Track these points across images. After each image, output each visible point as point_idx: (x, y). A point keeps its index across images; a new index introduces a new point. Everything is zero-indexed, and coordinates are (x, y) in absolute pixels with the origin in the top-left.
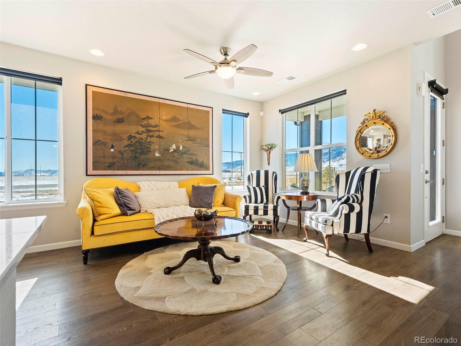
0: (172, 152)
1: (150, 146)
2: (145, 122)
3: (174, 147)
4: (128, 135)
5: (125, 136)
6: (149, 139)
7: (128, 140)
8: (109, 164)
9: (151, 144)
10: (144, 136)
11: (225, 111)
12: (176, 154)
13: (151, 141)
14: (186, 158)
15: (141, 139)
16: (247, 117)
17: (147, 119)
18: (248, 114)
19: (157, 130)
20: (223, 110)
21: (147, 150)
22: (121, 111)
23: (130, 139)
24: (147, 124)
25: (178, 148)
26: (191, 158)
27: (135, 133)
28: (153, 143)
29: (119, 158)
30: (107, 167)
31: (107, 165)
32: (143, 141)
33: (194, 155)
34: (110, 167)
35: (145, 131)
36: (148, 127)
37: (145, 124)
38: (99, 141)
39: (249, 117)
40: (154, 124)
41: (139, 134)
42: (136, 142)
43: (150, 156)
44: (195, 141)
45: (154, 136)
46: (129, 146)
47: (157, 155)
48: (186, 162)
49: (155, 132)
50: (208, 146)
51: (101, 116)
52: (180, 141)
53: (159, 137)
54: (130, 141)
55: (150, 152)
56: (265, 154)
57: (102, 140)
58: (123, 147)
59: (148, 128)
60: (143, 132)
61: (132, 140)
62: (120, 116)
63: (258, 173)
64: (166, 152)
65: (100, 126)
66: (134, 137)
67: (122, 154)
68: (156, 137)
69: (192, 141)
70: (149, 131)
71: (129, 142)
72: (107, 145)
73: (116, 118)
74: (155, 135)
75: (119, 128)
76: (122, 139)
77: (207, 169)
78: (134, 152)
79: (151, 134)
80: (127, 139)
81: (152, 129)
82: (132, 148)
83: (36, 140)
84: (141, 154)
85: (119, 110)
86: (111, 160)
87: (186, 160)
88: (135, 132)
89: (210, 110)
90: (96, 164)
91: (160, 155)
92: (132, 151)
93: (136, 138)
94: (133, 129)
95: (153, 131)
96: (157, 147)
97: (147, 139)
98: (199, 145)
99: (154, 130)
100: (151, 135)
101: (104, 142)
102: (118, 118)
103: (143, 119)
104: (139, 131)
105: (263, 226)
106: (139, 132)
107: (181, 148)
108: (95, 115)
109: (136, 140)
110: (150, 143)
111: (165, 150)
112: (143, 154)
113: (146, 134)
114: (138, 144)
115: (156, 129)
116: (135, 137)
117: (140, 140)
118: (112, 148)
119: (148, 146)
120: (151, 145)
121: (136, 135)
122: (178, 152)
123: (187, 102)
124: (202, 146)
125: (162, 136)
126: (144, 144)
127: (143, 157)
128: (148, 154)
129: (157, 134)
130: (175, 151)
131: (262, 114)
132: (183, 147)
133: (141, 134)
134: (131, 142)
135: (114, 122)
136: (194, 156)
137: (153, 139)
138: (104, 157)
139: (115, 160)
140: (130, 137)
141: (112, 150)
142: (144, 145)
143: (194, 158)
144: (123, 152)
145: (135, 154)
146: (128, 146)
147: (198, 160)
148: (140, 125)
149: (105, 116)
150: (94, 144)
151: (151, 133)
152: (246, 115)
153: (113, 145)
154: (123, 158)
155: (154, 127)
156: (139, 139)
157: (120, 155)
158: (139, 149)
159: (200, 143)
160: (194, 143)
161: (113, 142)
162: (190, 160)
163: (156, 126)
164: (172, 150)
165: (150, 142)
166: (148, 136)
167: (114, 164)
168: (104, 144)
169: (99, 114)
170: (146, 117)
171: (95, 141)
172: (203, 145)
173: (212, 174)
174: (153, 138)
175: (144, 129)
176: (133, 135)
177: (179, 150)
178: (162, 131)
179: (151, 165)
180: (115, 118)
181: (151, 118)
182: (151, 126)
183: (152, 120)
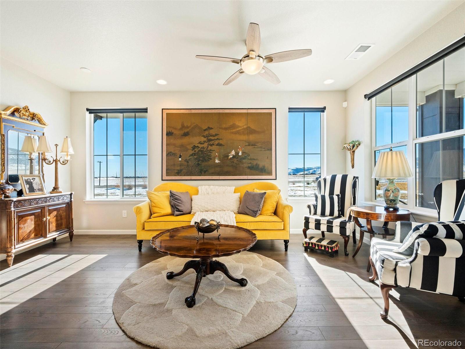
1: (211, 154)
2: (207, 132)
3: (233, 153)
4: (192, 146)
5: (190, 147)
6: (210, 148)
7: (192, 150)
8: (177, 171)
10: (205, 145)
11: (291, 110)
12: (235, 160)
14: (246, 163)
15: (203, 148)
16: (323, 111)
17: (208, 130)
18: (325, 108)
19: (218, 139)
20: (289, 108)
21: (208, 157)
22: (187, 126)
23: (194, 149)
24: (208, 134)
25: (237, 153)
26: (250, 163)
27: (198, 144)
28: (213, 151)
29: (185, 166)
30: (176, 173)
31: (176, 171)
32: (205, 150)
33: (254, 159)
34: (179, 173)
35: (207, 141)
37: (206, 134)
38: (171, 152)
39: (326, 111)
40: (214, 134)
41: (201, 144)
42: (199, 151)
43: (210, 162)
44: (256, 145)
46: (193, 155)
47: (217, 161)
48: (246, 167)
49: (215, 140)
50: (271, 149)
51: (172, 132)
52: (240, 147)
53: (218, 145)
54: (194, 150)
55: (211, 159)
56: (349, 153)
57: (173, 152)
58: (188, 156)
59: (209, 138)
60: (205, 142)
61: (196, 150)
62: (186, 130)
63: (333, 178)
64: (226, 158)
65: (172, 140)
66: (197, 146)
67: (188, 162)
68: (217, 145)
69: (252, 145)
70: (209, 140)
71: (193, 152)
72: (176, 156)
73: (183, 132)
74: (215, 143)
75: (185, 140)
76: (187, 150)
77: (270, 173)
78: (197, 160)
79: (212, 143)
80: (192, 149)
81: (212, 138)
82: (195, 157)
83: (135, 155)
84: (203, 161)
85: (185, 125)
86: (179, 168)
87: (245, 165)
88: (198, 143)
89: (273, 111)
90: (168, 171)
91: (220, 162)
92: (196, 159)
93: (199, 147)
94: (196, 140)
95: (213, 140)
96: (217, 154)
97: (208, 147)
98: (260, 149)
99: (214, 139)
100: (211, 143)
101: (174, 153)
102: (184, 132)
103: (205, 130)
104: (201, 141)
105: (322, 246)
106: (201, 142)
107: (240, 154)
108: (168, 132)
109: (199, 149)
111: (224, 156)
112: (205, 161)
113: (207, 143)
114: (200, 153)
115: (216, 138)
116: (198, 147)
117: (202, 149)
118: (180, 157)
119: (209, 154)
120: (211, 153)
121: (199, 145)
122: (237, 158)
123: (247, 108)
124: (263, 150)
125: (221, 144)
126: (205, 152)
127: (204, 164)
128: (209, 161)
129: (217, 142)
130: (234, 157)
131: (345, 104)
132: (243, 153)
133: (203, 144)
134: (195, 151)
135: (182, 135)
136: (254, 161)
137: (214, 148)
138: (174, 165)
139: (182, 167)
140: (194, 147)
141: (180, 159)
142: (205, 153)
143: (255, 163)
144: (188, 160)
145: (198, 161)
146: (192, 155)
147: (259, 165)
148: (202, 136)
149: (175, 132)
150: (167, 155)
152: (323, 110)
153: (180, 155)
154: (188, 165)
155: (214, 136)
156: (201, 148)
157: (186, 163)
158: (201, 157)
159: (261, 147)
160: (254, 147)
161: (181, 152)
162: (250, 165)
163: (216, 135)
164: (231, 156)
165: (211, 150)
166: (209, 145)
167: (181, 170)
168: (174, 154)
169: (171, 131)
170: (207, 128)
171: (168, 153)
172: (264, 149)
173: (275, 179)
174: (213, 146)
175: (205, 139)
176: (196, 145)
177: (238, 155)
178: (221, 139)
179: (211, 171)
180: (182, 132)
181: (212, 128)
182: (211, 136)
183: (212, 130)
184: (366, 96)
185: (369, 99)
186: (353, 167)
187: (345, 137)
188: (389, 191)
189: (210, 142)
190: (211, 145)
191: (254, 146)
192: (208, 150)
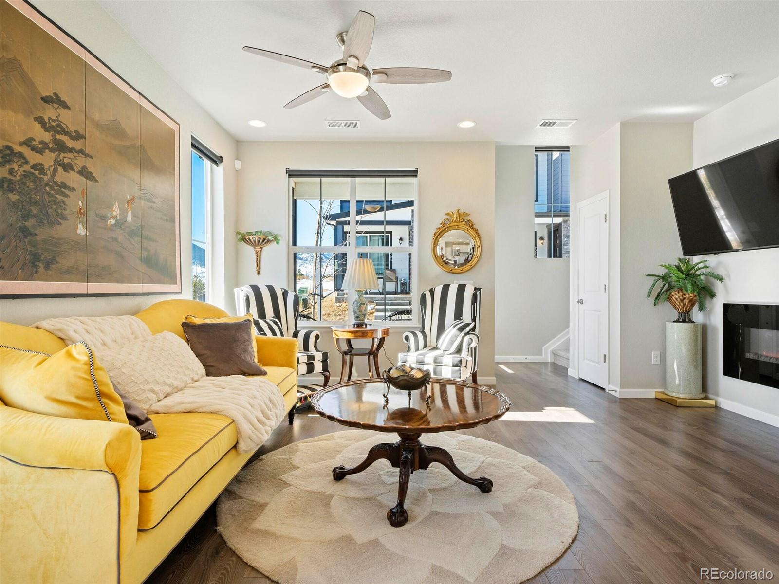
0: (112, 226)
1: (64, 199)
2: (50, 113)
3: (116, 211)
6: (61, 176)
7: (2, 164)
9: (67, 192)
10: (47, 160)
12: (120, 235)
13: (68, 184)
14: (138, 248)
15: (41, 168)
16: (218, 164)
17: (55, 105)
18: (221, 159)
19: (81, 151)
20: (192, 137)
21: (55, 210)
23: (8, 162)
24: (54, 121)
26: (146, 249)
27: (21, 144)
28: (70, 189)
32: (45, 178)
33: (153, 241)
35: (51, 146)
36: (59, 133)
37: (49, 118)
39: (221, 165)
40: (72, 129)
41: (34, 149)
42: (27, 175)
43: (61, 231)
44: (154, 203)
45: (73, 170)
46: (5, 185)
47: (81, 230)
48: (139, 258)
49: (76, 154)
50: (174, 222)
52: (128, 197)
53: (85, 173)
54: (8, 167)
55: (65, 219)
59: (58, 137)
60: (45, 145)
61: (14, 166)
63: (257, 290)
66: (20, 155)
68: (80, 173)
69: (148, 200)
70: (61, 147)
71: (5, 172)
74: (76, 164)
77: (173, 281)
78: (20, 214)
79: (66, 157)
81: (70, 143)
82: (13, 196)
84: (40, 222)
87: (139, 253)
88: (23, 140)
89: (175, 128)
91: (88, 234)
92: (15, 206)
93: (26, 162)
95: (71, 150)
96: (80, 203)
97: (55, 171)
98: (158, 215)
99: (73, 149)
100: (66, 161)
103: (46, 100)
104: (34, 140)
106: (34, 143)
107: (129, 219)
109: (26, 168)
110: (62, 189)
111: (97, 216)
112: (46, 225)
113: (53, 155)
114: (31, 185)
115: (77, 145)
116: (24, 158)
117: (37, 173)
120: (66, 196)
121: (26, 152)
122: (125, 229)
123: (139, 90)
124: (163, 217)
125: (90, 173)
126: (48, 189)
127: (42, 233)
128: (60, 224)
129: (79, 162)
130: (118, 224)
131: (238, 165)
132: (134, 216)
133: (40, 152)
134: (11, 172)
136: (151, 243)
137: (73, 179)
140: (8, 155)
142: (47, 193)
143: (152, 248)
145: (25, 218)
147: (158, 256)
148: (36, 120)
151: (66, 155)
152: (217, 160)
155: (74, 138)
156: (34, 167)
158: (34, 204)
159: (160, 211)
160: (151, 208)
162: (145, 254)
163: (78, 136)
164: (112, 221)
165: (63, 185)
166: (59, 163)
170: (51, 95)
172: (165, 215)
173: (180, 291)
174: (71, 172)
175: (47, 137)
176: (17, 148)
177: (126, 221)
178: (91, 157)
179: (65, 262)
181: (65, 105)
182: (67, 134)
183: (66, 111)
184: (288, 171)
185: (290, 176)
186: (259, 273)
187: (237, 222)
189: (62, 155)
190: (68, 167)
191: (150, 204)
192: (55, 183)
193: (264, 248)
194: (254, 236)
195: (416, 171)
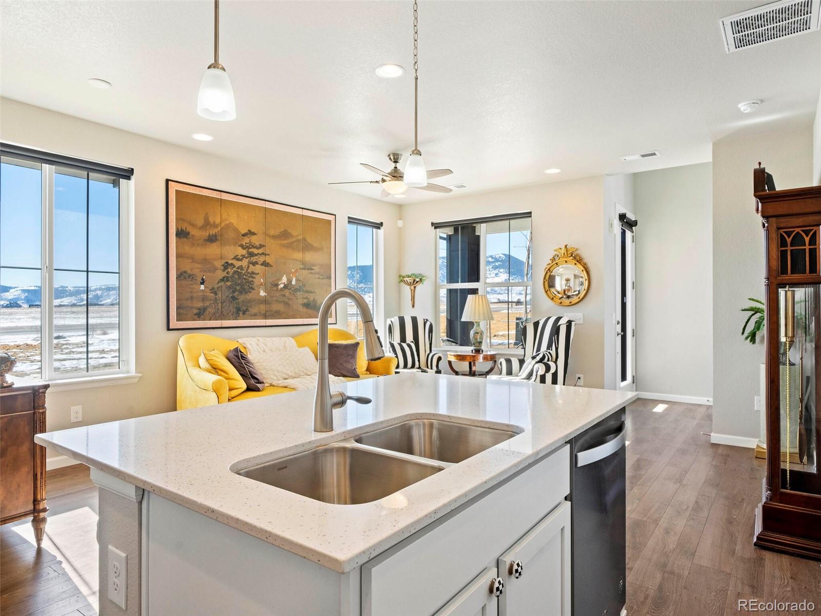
0: (282, 288)
1: (253, 279)
2: (246, 240)
3: (284, 280)
4: (223, 262)
5: (219, 264)
6: (251, 268)
7: (224, 271)
8: (198, 311)
9: (254, 276)
10: (244, 263)
11: (352, 220)
12: (287, 293)
13: (255, 272)
14: (300, 299)
15: (241, 268)
16: (379, 228)
17: (249, 236)
18: (381, 224)
19: (263, 254)
20: (349, 218)
21: (249, 286)
22: (214, 222)
23: (227, 269)
24: (248, 243)
25: (290, 281)
26: (306, 298)
27: (232, 259)
28: (256, 274)
29: (211, 300)
30: (195, 314)
31: (195, 311)
32: (243, 272)
33: (312, 293)
34: (200, 314)
35: (246, 256)
36: (250, 248)
37: (246, 243)
38: (185, 272)
39: (382, 228)
40: (257, 244)
41: (238, 260)
42: (235, 272)
43: (250, 296)
44: (313, 269)
45: (258, 264)
46: (225, 280)
47: (262, 293)
48: (301, 304)
49: (259, 256)
50: (330, 278)
51: (187, 231)
52: (293, 270)
53: (265, 264)
54: (226, 271)
55: (253, 289)
56: (407, 290)
57: (189, 272)
58: (217, 282)
59: (250, 250)
60: (243, 256)
61: (229, 270)
62: (213, 231)
63: (402, 321)
64: (275, 288)
65: (187, 248)
66: (232, 264)
67: (216, 294)
68: (262, 265)
69: (308, 269)
70: (251, 255)
71: (225, 274)
72: (195, 280)
73: (208, 234)
74: (260, 261)
75: (213, 250)
76: (215, 269)
78: (231, 290)
79: (254, 259)
80: (222, 268)
81: (255, 251)
82: (229, 284)
83: (87, 271)
84: (241, 293)
85: (211, 221)
86: (200, 305)
87: (301, 301)
88: (233, 257)
89: (331, 218)
90: (182, 311)
91: (266, 295)
92: (229, 287)
93: (235, 267)
94: (232, 251)
95: (256, 255)
96: (262, 280)
97: (248, 267)
98: (317, 276)
99: (258, 254)
100: (254, 261)
101: (191, 273)
102: (210, 233)
103: (244, 235)
104: (238, 255)
106: (238, 257)
107: (294, 282)
108: (180, 230)
109: (235, 269)
110: (252, 275)
111: (272, 285)
112: (244, 293)
113: (247, 260)
114: (237, 277)
115: (260, 251)
116: (234, 265)
117: (239, 270)
118: (202, 283)
119: (250, 279)
120: (255, 278)
121: (234, 262)
122: (290, 289)
123: (302, 207)
124: (321, 277)
125: (268, 263)
126: (244, 276)
127: (242, 298)
128: (251, 292)
129: (261, 259)
130: (286, 287)
131: (400, 223)
132: (297, 280)
133: (241, 260)
134: (228, 273)
135: (205, 240)
136: (311, 294)
137: (258, 269)
138: (192, 298)
139: (207, 304)
140: (226, 266)
141: (202, 287)
142: (245, 278)
143: (311, 297)
144: (216, 290)
145: (234, 292)
146: (222, 280)
147: (316, 302)
148: (239, 246)
149: (194, 232)
150: (178, 278)
151: (254, 258)
152: (378, 226)
153: (203, 279)
154: (216, 299)
155: (258, 248)
156: (238, 268)
157: (212, 295)
158: (238, 285)
159: (318, 273)
160: (311, 273)
161: (204, 274)
162: (305, 301)
163: (261, 246)
164: (282, 286)
165: (253, 273)
166: (250, 263)
167: (205, 309)
168: (192, 277)
169: (185, 229)
170: (247, 231)
171: (179, 273)
172: (322, 275)
173: (335, 322)
174: (257, 265)
175: (244, 252)
176: (230, 262)
177: (291, 284)
178: (268, 255)
179: (253, 310)
180: (205, 234)
181: (254, 234)
182: (254, 247)
183: (255, 236)
184: (432, 224)
185: (436, 228)
186: (413, 306)
187: (400, 268)
188: (478, 333)
189: (252, 258)
190: (255, 264)
191: (310, 271)
192: (249, 273)
193: (417, 288)
194: (411, 278)
195: (530, 213)
